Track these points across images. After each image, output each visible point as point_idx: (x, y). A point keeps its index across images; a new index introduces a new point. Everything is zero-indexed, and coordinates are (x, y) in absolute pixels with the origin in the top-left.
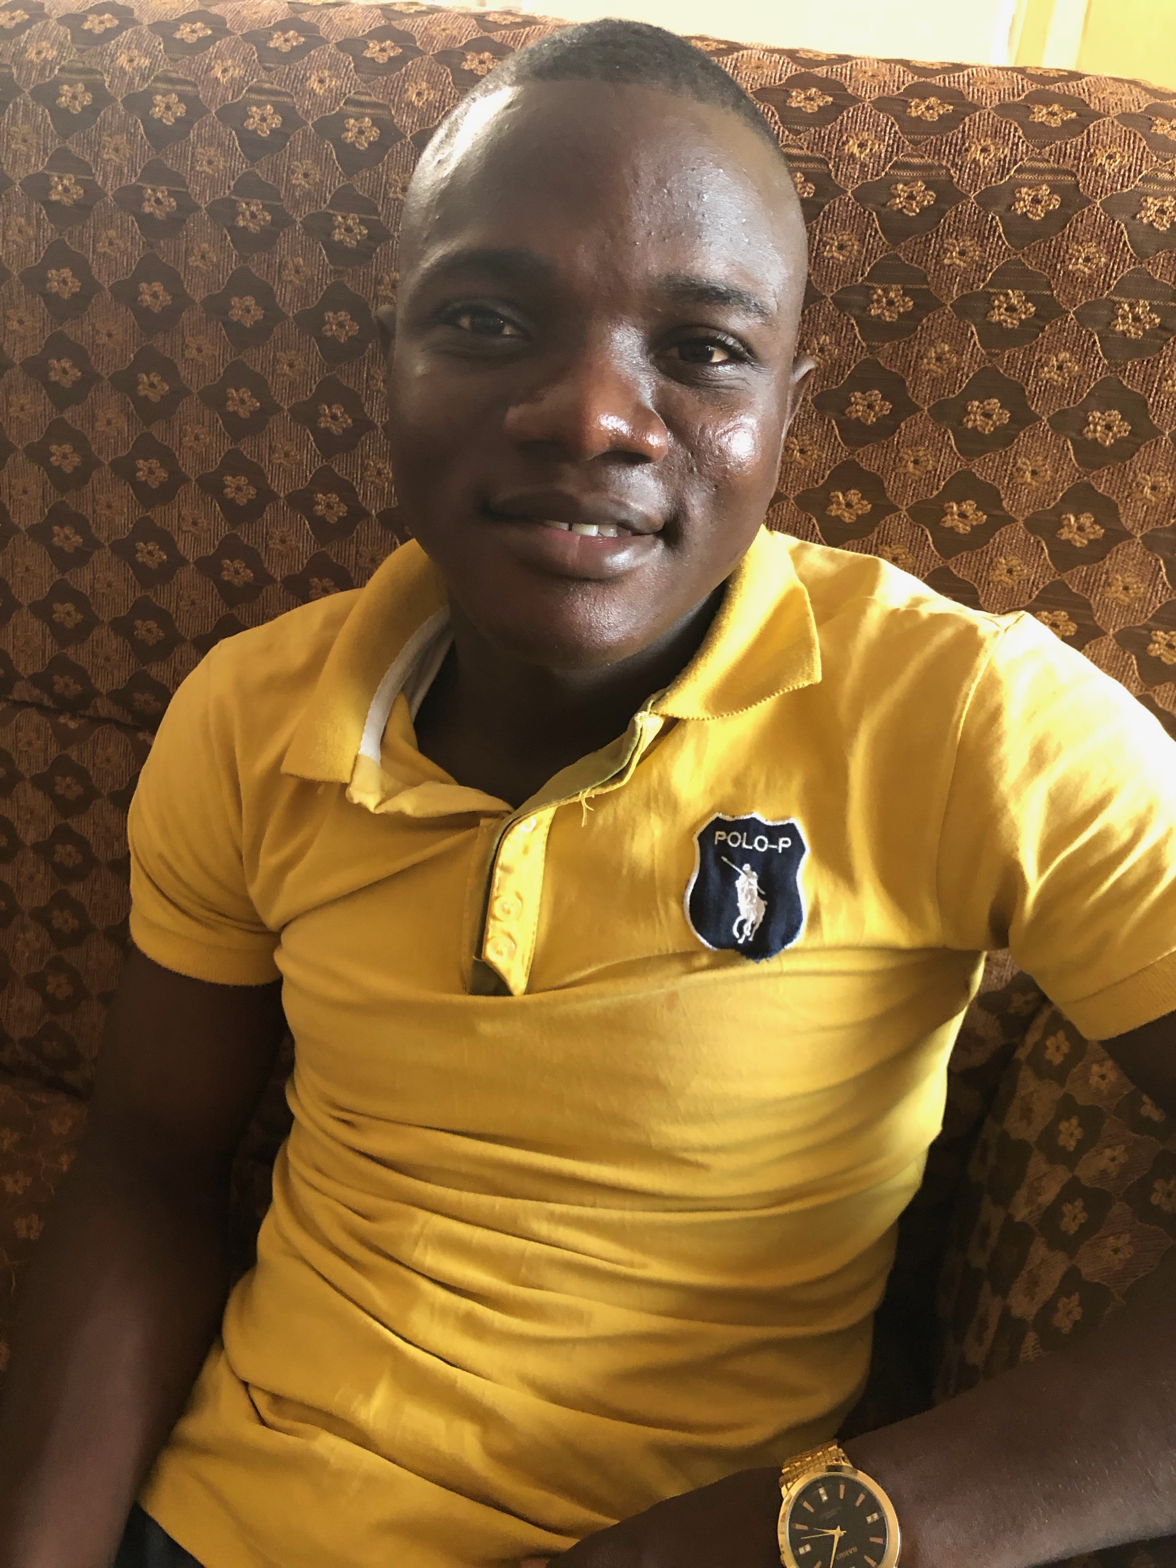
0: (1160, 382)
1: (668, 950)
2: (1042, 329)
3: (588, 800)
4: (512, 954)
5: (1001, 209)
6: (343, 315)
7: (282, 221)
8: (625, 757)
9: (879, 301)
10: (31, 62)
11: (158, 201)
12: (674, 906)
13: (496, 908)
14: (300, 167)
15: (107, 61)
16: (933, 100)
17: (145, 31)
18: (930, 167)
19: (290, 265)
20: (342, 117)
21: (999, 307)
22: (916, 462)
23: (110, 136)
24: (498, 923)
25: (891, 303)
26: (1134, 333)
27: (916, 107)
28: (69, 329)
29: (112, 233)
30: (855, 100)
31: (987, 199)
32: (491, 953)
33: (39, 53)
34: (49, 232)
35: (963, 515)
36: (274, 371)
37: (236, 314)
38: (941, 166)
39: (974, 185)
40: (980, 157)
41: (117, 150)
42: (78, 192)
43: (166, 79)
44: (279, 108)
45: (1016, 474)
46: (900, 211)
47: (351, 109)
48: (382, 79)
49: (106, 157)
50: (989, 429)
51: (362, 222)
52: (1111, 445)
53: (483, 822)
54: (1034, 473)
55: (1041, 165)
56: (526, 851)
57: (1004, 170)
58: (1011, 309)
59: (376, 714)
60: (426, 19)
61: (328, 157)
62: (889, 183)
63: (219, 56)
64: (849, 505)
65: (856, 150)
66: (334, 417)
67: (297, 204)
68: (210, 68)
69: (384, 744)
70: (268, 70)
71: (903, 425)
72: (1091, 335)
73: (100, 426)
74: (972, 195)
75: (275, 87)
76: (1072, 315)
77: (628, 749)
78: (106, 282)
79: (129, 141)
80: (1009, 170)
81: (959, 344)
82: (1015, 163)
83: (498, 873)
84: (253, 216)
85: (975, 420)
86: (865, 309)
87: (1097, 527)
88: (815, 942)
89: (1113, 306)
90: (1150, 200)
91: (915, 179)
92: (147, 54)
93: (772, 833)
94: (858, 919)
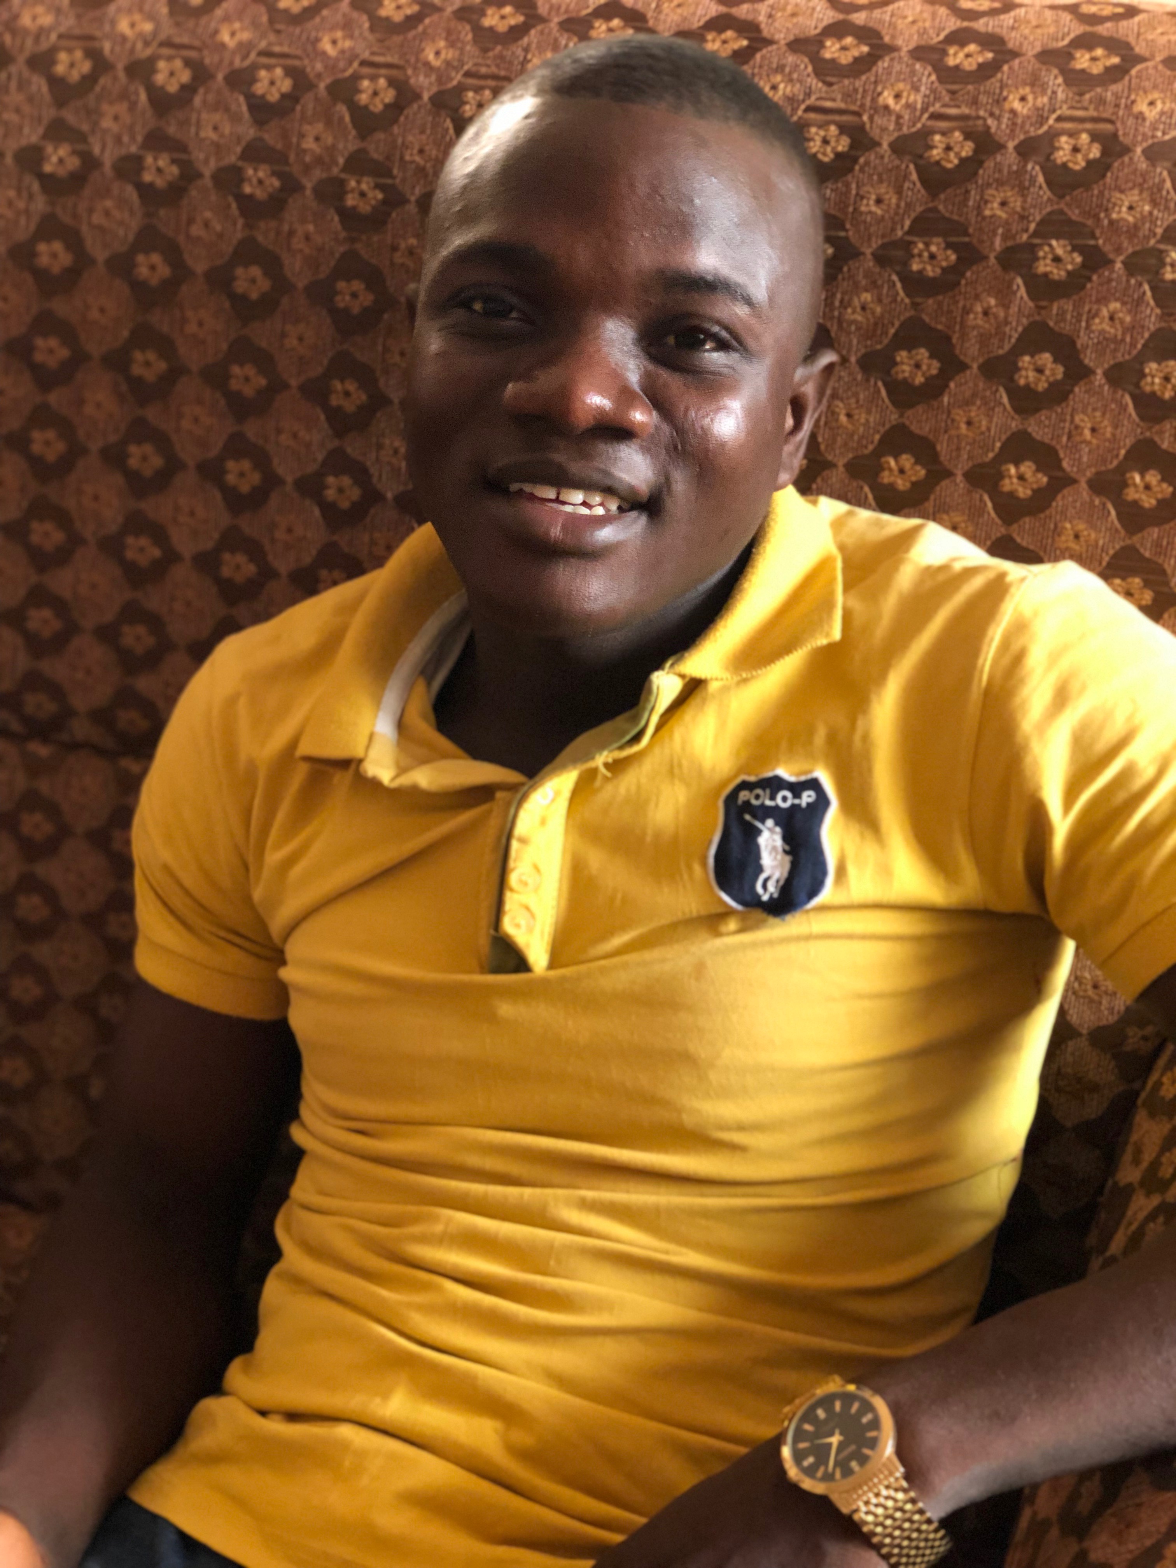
1: (691, 912)
2: (1090, 279)
3: (605, 764)
4: (531, 929)
5: (1041, 159)
6: (357, 285)
7: (291, 187)
8: (642, 718)
9: (920, 255)
10: (26, 28)
11: (159, 170)
12: (697, 868)
13: (514, 880)
14: (313, 130)
15: (107, 27)
16: (972, 47)
18: (969, 117)
19: (300, 233)
20: (356, 78)
21: (1044, 258)
22: (969, 423)
23: (109, 104)
24: (516, 896)
25: (932, 257)
27: (955, 54)
28: (60, 307)
29: (109, 203)
30: (892, 49)
31: (1026, 149)
32: (508, 926)
33: (34, 19)
34: (40, 204)
35: (1021, 478)
36: (282, 345)
37: (240, 286)
38: (978, 117)
39: (1012, 136)
40: (1017, 105)
41: (116, 118)
42: (74, 163)
43: (170, 43)
44: (289, 72)
45: (1074, 432)
46: (938, 162)
47: (366, 70)
48: (397, 39)
49: (104, 126)
50: (1042, 386)
51: (377, 186)
53: (499, 795)
54: (1093, 430)
55: (1081, 113)
56: (543, 823)
57: (1042, 120)
58: (1057, 259)
59: (391, 699)
61: (341, 119)
62: (925, 134)
63: (227, 19)
64: (902, 471)
65: (891, 102)
66: (347, 394)
67: (307, 169)
68: (216, 32)
69: (401, 726)
70: (278, 32)
71: (952, 385)
72: (1141, 284)
73: (89, 409)
74: (1011, 145)
75: (286, 49)
76: (1118, 264)
77: (645, 709)
78: (100, 255)
79: (130, 109)
80: (1047, 118)
81: (1005, 298)
82: (1054, 111)
83: (515, 845)
84: (260, 182)
85: (1026, 376)
86: (906, 264)
87: (1165, 485)
88: (840, 898)
89: (1161, 253)
91: (953, 130)
92: (150, 18)
93: (797, 789)
94: (885, 871)
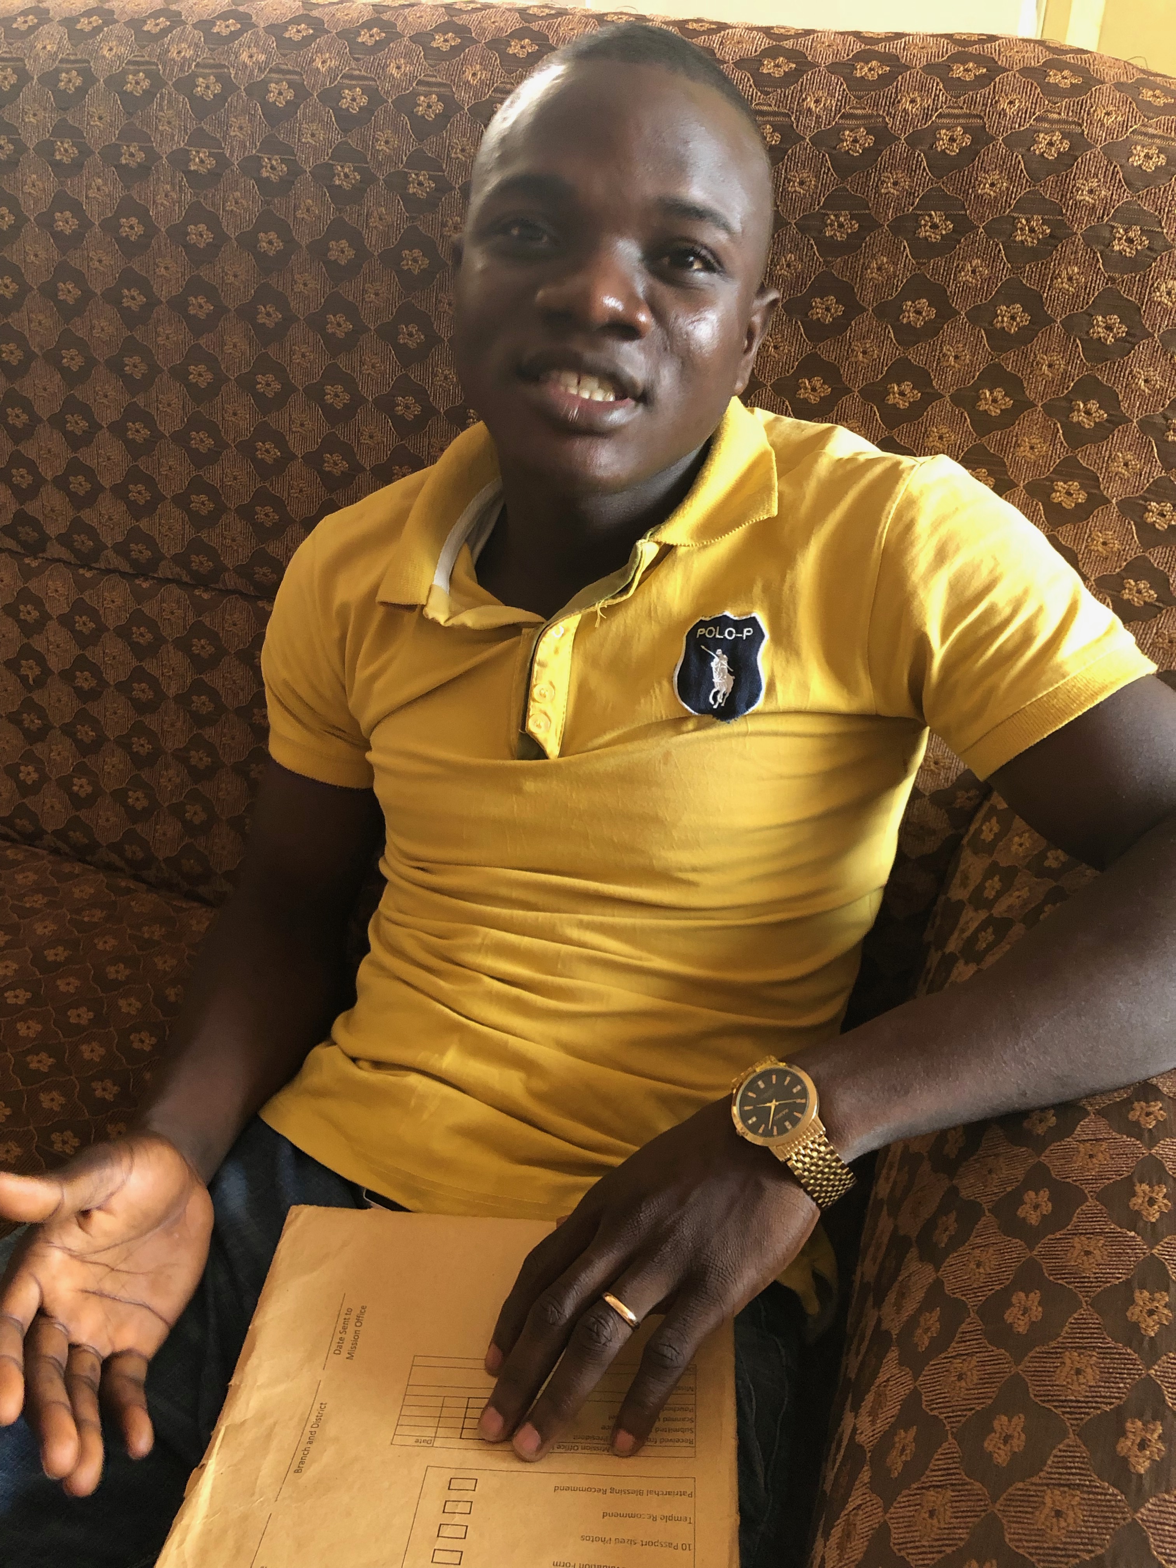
0: (1052, 280)
1: (662, 717)
2: (959, 242)
3: (602, 609)
4: (548, 729)
5: (925, 147)
6: (417, 253)
7: (368, 179)
8: (630, 574)
9: (832, 225)
10: (173, 59)
11: (273, 168)
12: (665, 684)
13: (535, 692)
14: (383, 136)
15: (233, 57)
16: (874, 63)
17: (261, 32)
18: (870, 116)
19: (375, 214)
20: (415, 94)
21: (925, 225)
22: (864, 353)
23: (235, 117)
24: (536, 704)
25: (841, 226)
26: (1031, 242)
27: (861, 69)
28: (204, 273)
29: (238, 194)
30: (814, 65)
31: (914, 141)
32: (531, 726)
33: (179, 52)
34: (188, 196)
35: (902, 394)
36: (363, 299)
37: (333, 255)
38: (878, 115)
40: (908, 106)
41: (241, 128)
42: (211, 163)
43: (278, 70)
44: (365, 90)
45: (942, 359)
46: (847, 152)
47: (422, 89)
48: (445, 64)
49: (232, 134)
50: (920, 324)
51: (431, 177)
52: (1016, 333)
53: (525, 631)
54: (956, 357)
55: (956, 111)
56: (556, 651)
57: (927, 117)
58: (934, 226)
59: (445, 559)
60: (480, 14)
61: (404, 127)
62: (838, 130)
63: (319, 50)
64: (814, 389)
65: (813, 105)
66: (411, 335)
67: (380, 165)
68: (313, 60)
69: (451, 580)
70: (357, 60)
71: (853, 323)
72: (997, 245)
73: (229, 349)
74: (903, 137)
75: (363, 73)
76: (981, 230)
77: (631, 568)
78: (233, 234)
79: (250, 121)
80: (931, 116)
81: (894, 256)
82: (937, 110)
83: (536, 668)
84: (346, 176)
85: (909, 317)
86: (821, 231)
87: (1007, 399)
88: (771, 707)
89: (1014, 221)
90: (1042, 135)
91: (859, 127)
92: (264, 51)
93: (739, 625)
94: (804, 687)
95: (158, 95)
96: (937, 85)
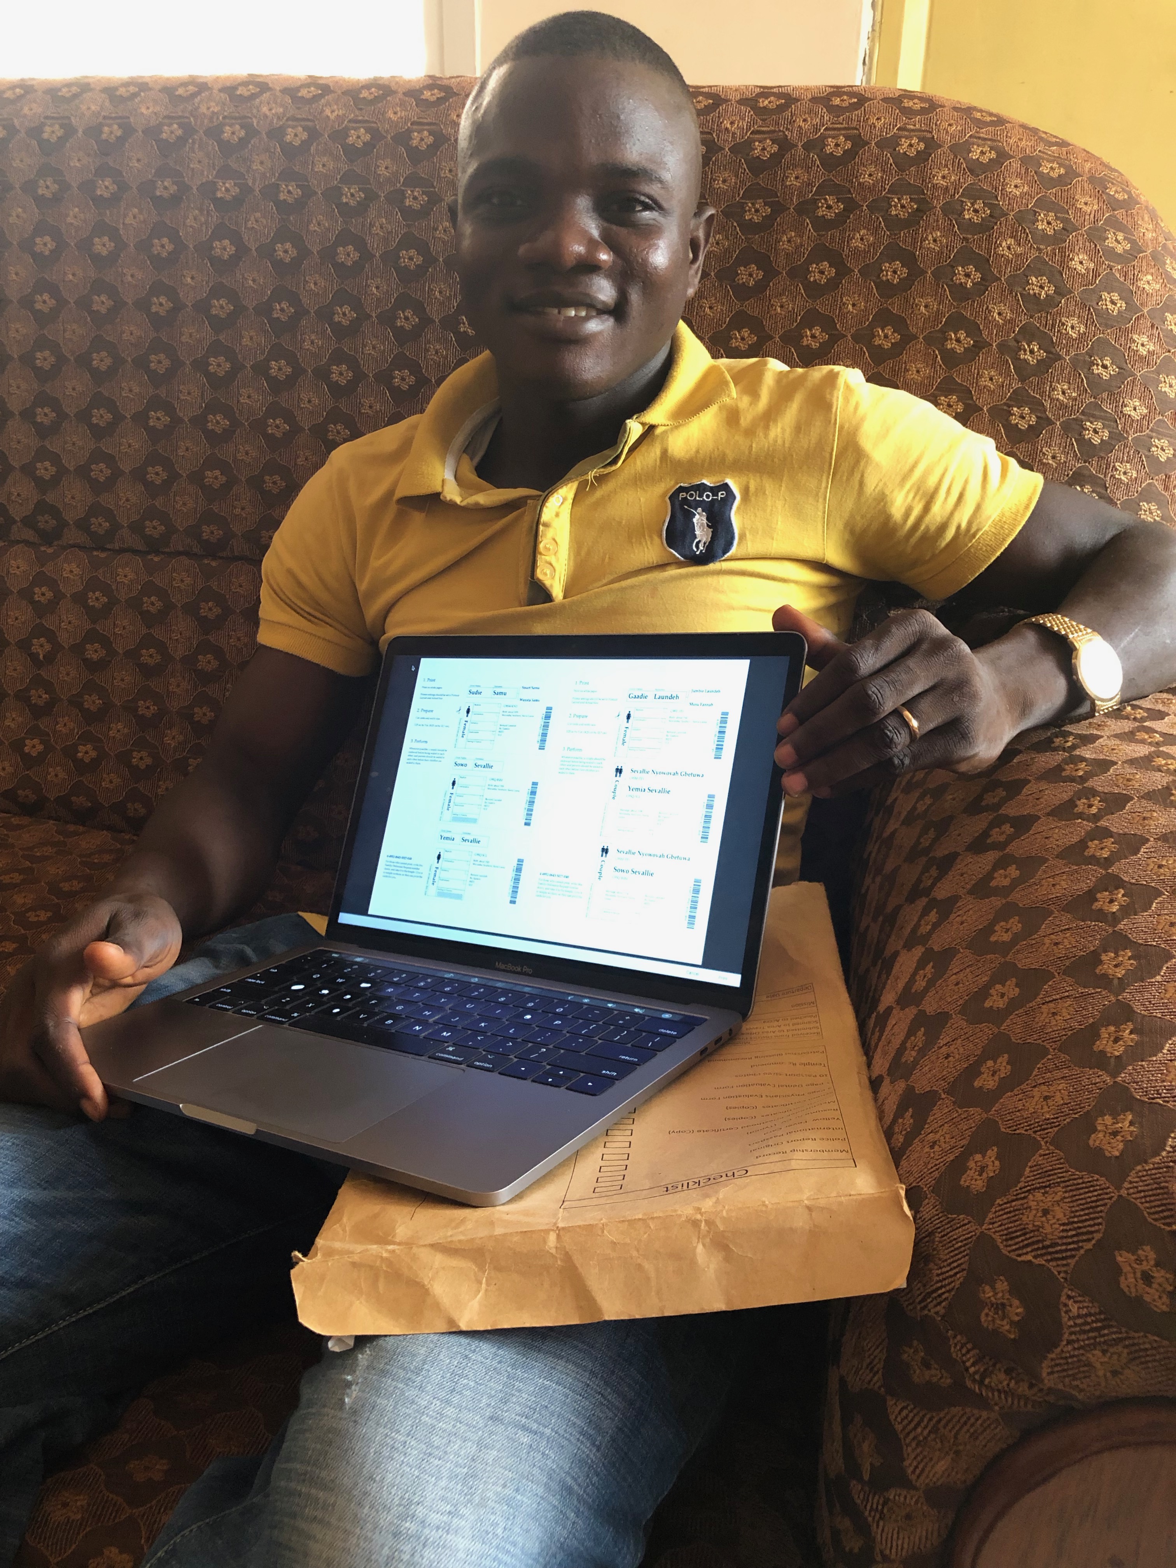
0: (921, 243)
2: (849, 217)
3: (595, 478)
4: (553, 577)
5: (817, 151)
6: (412, 252)
7: (371, 197)
8: (619, 447)
9: (750, 211)
10: (204, 114)
11: (289, 192)
12: (656, 538)
13: (541, 548)
14: (383, 164)
15: (255, 111)
16: (772, 98)
17: (278, 94)
18: (774, 131)
19: (377, 224)
20: (409, 132)
21: (822, 207)
22: (782, 307)
23: (258, 155)
24: (543, 557)
25: (757, 211)
26: (903, 215)
27: (763, 102)
28: (226, 279)
29: (258, 215)
30: (726, 101)
31: (808, 147)
32: (540, 575)
33: (208, 108)
34: (215, 218)
35: (813, 336)
36: (366, 292)
37: (341, 258)
38: (780, 131)
39: (800, 138)
40: (802, 124)
41: (262, 163)
42: (235, 191)
43: (294, 119)
44: (368, 130)
45: (843, 307)
46: (758, 157)
47: (415, 127)
48: (434, 110)
49: (255, 168)
50: (824, 281)
51: (424, 193)
52: (898, 283)
53: (529, 503)
54: (854, 305)
55: (838, 126)
56: (557, 515)
57: (817, 130)
58: (829, 207)
60: (458, 80)
61: (401, 156)
62: (750, 142)
63: (328, 104)
64: (743, 339)
65: (729, 126)
66: (406, 318)
67: (381, 186)
68: (322, 111)
69: (457, 475)
70: (361, 109)
71: (771, 284)
72: (878, 218)
73: (245, 342)
74: (800, 144)
75: (366, 118)
76: (865, 207)
77: (621, 441)
78: (253, 245)
79: (270, 157)
80: (820, 130)
81: (800, 229)
82: (823, 126)
83: (541, 528)
84: (352, 195)
85: (814, 276)
86: (741, 216)
87: (896, 335)
88: (742, 553)
89: (888, 200)
90: (903, 140)
91: (765, 139)
92: (282, 106)
93: (714, 490)
95: (190, 141)
96: (822, 110)
